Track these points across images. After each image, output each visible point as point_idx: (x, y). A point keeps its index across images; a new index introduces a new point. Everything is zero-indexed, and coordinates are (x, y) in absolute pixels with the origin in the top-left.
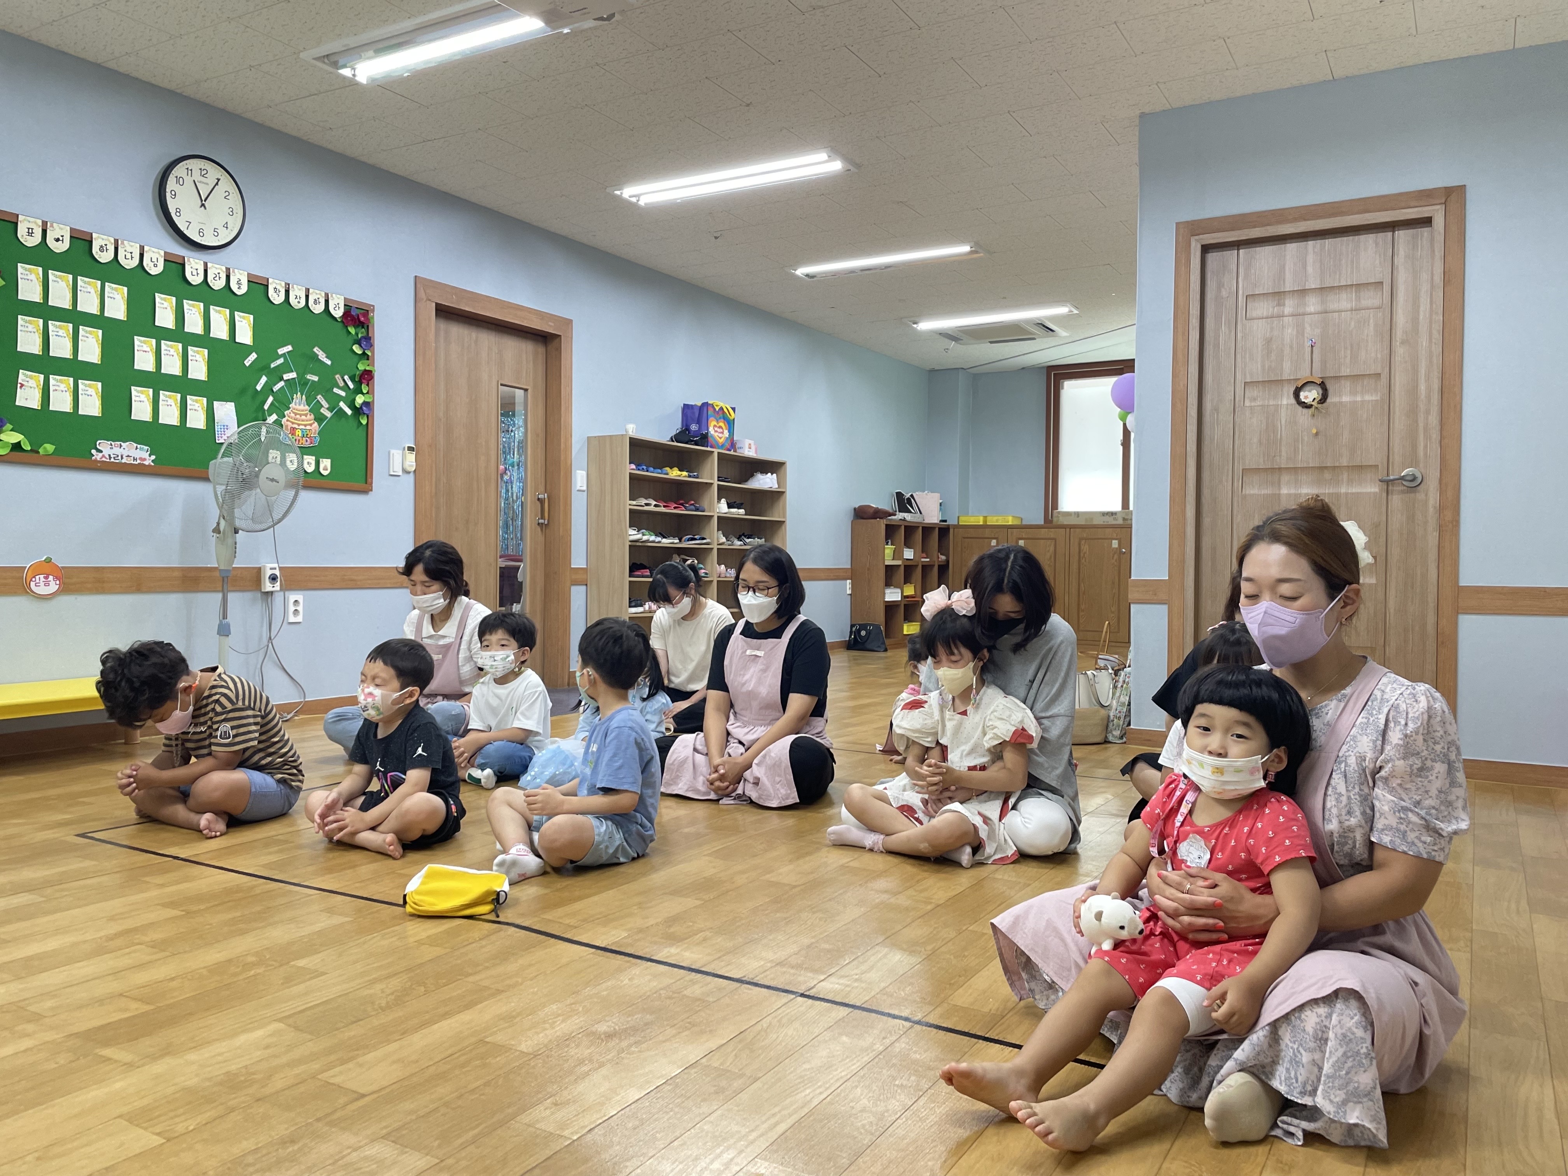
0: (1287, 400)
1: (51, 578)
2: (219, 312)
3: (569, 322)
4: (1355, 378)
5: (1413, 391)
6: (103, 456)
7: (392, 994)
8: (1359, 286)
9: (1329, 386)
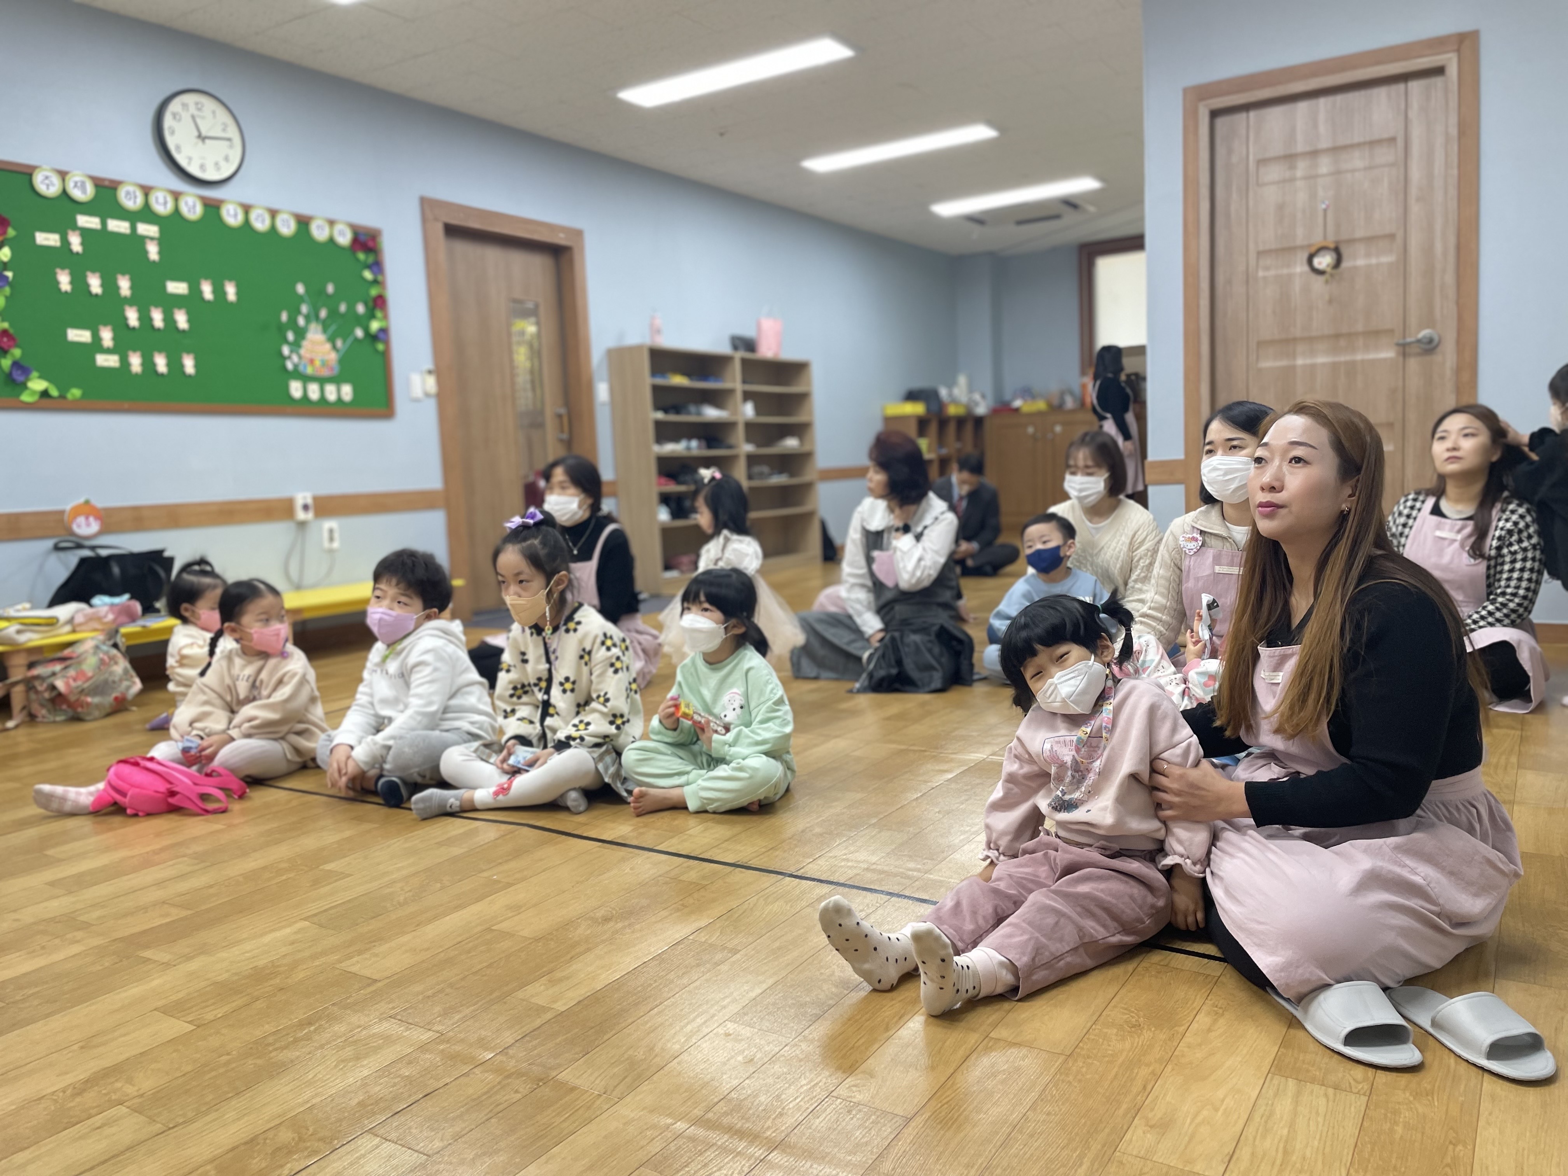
0: (1301, 268)
1: (91, 519)
3: (578, 234)
4: (1369, 240)
5: (1428, 250)
7: (410, 891)
8: (1373, 144)
9: (1344, 250)
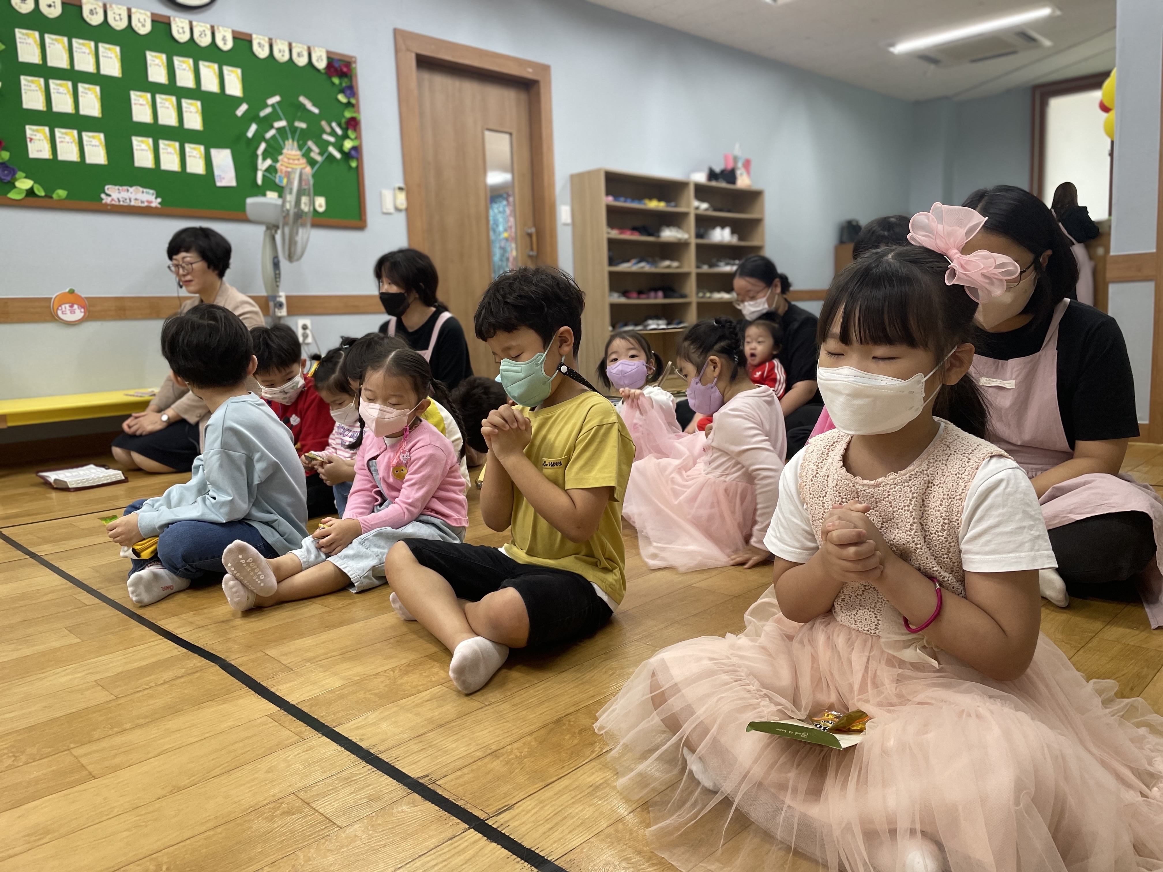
1: (76, 307)
2: (208, 67)
3: (545, 68)
6: (113, 200)
